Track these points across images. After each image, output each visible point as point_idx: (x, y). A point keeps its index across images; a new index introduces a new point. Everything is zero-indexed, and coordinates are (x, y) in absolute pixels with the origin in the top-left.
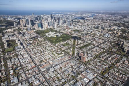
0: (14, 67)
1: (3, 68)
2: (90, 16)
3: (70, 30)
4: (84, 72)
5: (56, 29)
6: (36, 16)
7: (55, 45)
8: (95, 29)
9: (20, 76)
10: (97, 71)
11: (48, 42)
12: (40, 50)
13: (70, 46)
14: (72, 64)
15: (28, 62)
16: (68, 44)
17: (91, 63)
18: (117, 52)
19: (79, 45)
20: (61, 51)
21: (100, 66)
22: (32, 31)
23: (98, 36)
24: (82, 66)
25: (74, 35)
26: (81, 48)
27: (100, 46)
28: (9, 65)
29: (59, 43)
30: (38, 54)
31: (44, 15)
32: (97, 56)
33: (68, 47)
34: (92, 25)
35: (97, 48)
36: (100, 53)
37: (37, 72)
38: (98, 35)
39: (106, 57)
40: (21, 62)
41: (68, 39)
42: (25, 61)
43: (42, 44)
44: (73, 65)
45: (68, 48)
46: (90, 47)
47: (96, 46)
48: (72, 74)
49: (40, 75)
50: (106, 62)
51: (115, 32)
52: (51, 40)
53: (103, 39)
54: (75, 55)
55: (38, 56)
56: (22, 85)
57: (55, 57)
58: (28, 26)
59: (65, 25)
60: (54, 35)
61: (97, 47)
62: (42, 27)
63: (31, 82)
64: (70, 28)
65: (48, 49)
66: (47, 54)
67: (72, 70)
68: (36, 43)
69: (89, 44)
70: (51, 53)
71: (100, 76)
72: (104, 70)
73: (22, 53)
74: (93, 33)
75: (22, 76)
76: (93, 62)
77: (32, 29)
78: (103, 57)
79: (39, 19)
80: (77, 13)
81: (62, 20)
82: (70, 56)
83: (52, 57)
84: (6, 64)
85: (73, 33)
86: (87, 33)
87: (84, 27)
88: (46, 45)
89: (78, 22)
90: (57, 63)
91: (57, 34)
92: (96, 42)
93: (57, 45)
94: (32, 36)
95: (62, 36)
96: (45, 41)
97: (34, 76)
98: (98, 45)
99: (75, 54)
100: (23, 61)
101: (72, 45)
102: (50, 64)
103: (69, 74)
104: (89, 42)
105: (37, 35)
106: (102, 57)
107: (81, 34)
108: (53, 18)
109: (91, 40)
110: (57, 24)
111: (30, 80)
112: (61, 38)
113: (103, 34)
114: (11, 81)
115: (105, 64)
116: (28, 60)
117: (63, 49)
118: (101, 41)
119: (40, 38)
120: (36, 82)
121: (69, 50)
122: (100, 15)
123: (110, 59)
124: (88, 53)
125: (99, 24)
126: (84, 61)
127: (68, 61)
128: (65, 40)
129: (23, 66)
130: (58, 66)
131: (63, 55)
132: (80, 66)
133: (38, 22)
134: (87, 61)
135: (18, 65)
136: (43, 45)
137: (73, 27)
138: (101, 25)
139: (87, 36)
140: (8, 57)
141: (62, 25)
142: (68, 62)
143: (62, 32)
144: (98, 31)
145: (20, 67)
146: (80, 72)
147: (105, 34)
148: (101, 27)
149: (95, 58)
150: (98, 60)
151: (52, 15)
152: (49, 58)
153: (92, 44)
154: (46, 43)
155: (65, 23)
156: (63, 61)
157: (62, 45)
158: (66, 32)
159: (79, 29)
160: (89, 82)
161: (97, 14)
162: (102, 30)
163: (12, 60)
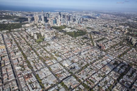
0: (53, 51)
1: (45, 52)
4: (106, 56)
5: (69, 26)
7: (76, 38)
8: (105, 28)
11: (68, 36)
13: (89, 40)
14: (95, 51)
16: (86, 38)
17: (109, 51)
18: (127, 45)
19: (96, 39)
20: (83, 42)
23: (109, 33)
25: (88, 31)
26: (98, 41)
27: (113, 40)
32: (112, 47)
34: (101, 24)
35: (111, 42)
36: (114, 45)
39: (119, 48)
41: (84, 34)
42: (59, 48)
43: (65, 37)
45: (87, 41)
46: (104, 41)
47: (109, 40)
51: (123, 30)
52: (70, 34)
54: (95, 46)
55: (66, 45)
56: (66, 61)
57: (80, 46)
60: (71, 31)
62: (57, 25)
63: (71, 60)
64: (82, 25)
65: (72, 41)
66: (72, 44)
67: (97, 54)
68: (59, 36)
69: (103, 39)
70: (75, 43)
72: (119, 55)
73: (53, 43)
75: (62, 57)
78: (117, 48)
82: (92, 46)
83: (78, 46)
84: (45, 49)
85: (86, 29)
86: (99, 30)
87: (94, 25)
88: (68, 38)
89: (87, 21)
90: (84, 50)
91: (73, 30)
92: (109, 37)
93: (77, 38)
94: (52, 31)
95: (79, 32)
96: (65, 35)
98: (111, 40)
104: (102, 37)
105: (56, 30)
107: (94, 31)
109: (104, 36)
111: (69, 59)
113: (113, 32)
115: (120, 52)
118: (112, 37)
119: (60, 33)
121: (89, 42)
123: (123, 49)
125: (107, 24)
129: (59, 51)
130: (85, 52)
131: (86, 45)
134: (106, 49)
135: (55, 50)
137: (84, 25)
140: (43, 45)
141: (74, 23)
142: (92, 50)
143: (76, 28)
144: (108, 29)
145: (57, 52)
146: (103, 55)
147: (115, 32)
148: (110, 26)
150: (114, 50)
153: (105, 39)
156: (88, 49)
157: (82, 38)
158: (80, 28)
159: (90, 27)
160: (111, 61)
161: (102, 14)
162: (111, 28)
163: (48, 47)
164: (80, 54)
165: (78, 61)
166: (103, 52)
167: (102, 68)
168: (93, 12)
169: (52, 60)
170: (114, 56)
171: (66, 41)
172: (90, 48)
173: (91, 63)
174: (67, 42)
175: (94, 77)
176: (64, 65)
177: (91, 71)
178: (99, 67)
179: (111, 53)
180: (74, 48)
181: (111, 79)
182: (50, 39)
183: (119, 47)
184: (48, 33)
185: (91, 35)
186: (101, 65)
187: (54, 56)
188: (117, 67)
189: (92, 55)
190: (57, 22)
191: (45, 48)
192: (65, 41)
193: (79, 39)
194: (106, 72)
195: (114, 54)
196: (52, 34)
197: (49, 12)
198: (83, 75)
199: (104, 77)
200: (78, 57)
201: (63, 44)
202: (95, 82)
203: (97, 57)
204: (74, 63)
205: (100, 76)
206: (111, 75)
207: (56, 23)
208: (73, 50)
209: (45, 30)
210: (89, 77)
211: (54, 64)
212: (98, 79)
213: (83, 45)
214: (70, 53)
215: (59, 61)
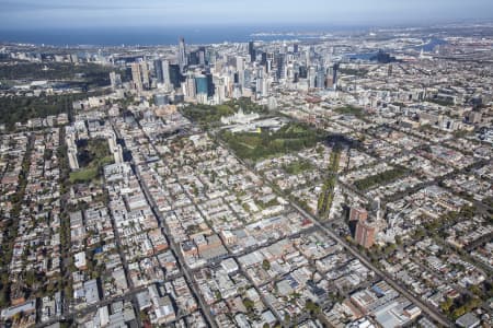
0: (93, 242)
1: (56, 241)
2: (419, 48)
3: (319, 109)
4: (362, 294)
5: (263, 102)
6: (194, 48)
7: (253, 166)
8: (436, 106)
9: (109, 279)
10: (424, 297)
11: (225, 152)
12: (193, 185)
13: (316, 174)
15: (141, 225)
17: (399, 256)
19: (354, 173)
20: (273, 191)
21: (442, 273)
22: (173, 108)
23: (448, 137)
24: (357, 266)
25: (335, 128)
27: (449, 183)
28: (76, 233)
29: (270, 161)
30: (182, 201)
31: (226, 44)
32: (431, 229)
33: (307, 177)
34: (424, 86)
35: (436, 192)
36: (450, 213)
37: (169, 268)
38: (445, 133)
39: (475, 236)
40: (118, 225)
41: (307, 145)
42: (132, 224)
43: (202, 161)
44: (318, 255)
45: (304, 182)
46: (400, 184)
47: (432, 179)
48: (307, 294)
49: (180, 282)
50: (473, 261)
53: (471, 154)
54: (331, 216)
55: (182, 207)
56: (110, 313)
57: (247, 215)
58: (159, 85)
59: (303, 86)
60: (253, 126)
61: (435, 187)
62: (211, 91)
63: (142, 308)
65: (225, 181)
66: (215, 202)
67: (312, 277)
68: (182, 153)
69: (399, 172)
70: (233, 198)
71: (435, 322)
72: (458, 295)
73: (125, 191)
74: (424, 122)
75: (113, 280)
76: (409, 250)
77: (172, 97)
78: (459, 235)
79: (202, 61)
80: (363, 35)
81: (291, 65)
82: (312, 215)
83: (235, 214)
84: (65, 229)
85: (333, 118)
86: (397, 123)
87: (384, 97)
88: (218, 163)
89: (362, 73)
90: (250, 242)
91: (266, 123)
92: (434, 163)
93: (260, 165)
95: (288, 130)
96: (214, 148)
97: (158, 285)
98: (443, 178)
99: (333, 210)
100: (126, 223)
101: (322, 171)
102: (223, 244)
103: (294, 294)
104: (398, 162)
105: (189, 123)
106: (457, 232)
107: (366, 126)
108: (259, 57)
109: (409, 153)
110: (271, 80)
111: (140, 296)
112: (280, 141)
113: (472, 128)
114: (75, 295)
115: (469, 266)
116: (142, 219)
117: (283, 186)
118: (457, 160)
119: (198, 136)
120: (163, 312)
121: (306, 191)
122: (470, 40)
124: (389, 210)
125: (459, 84)
126: (368, 246)
127: (298, 235)
128: (296, 148)
129: (123, 242)
130: (255, 253)
131: (279, 209)
132: (348, 262)
133: (199, 74)
134: (382, 244)
135: (105, 235)
136: (206, 163)
137: (335, 95)
138: (466, 88)
139: (394, 134)
140: (75, 201)
141: (292, 86)
142: (298, 241)
143: (287, 113)
144: (448, 113)
145: (113, 245)
146: (345, 288)
147: (482, 130)
148: (467, 98)
149: (418, 236)
150: (435, 248)
151: (256, 44)
152: (225, 220)
153: (411, 172)
154: (220, 155)
155: (305, 77)
156: (277, 236)
157: (282, 168)
158: (304, 113)
159: (363, 102)
161: (454, 39)
162: (469, 109)
163: (88, 215)
164: (214, 265)
171: (198, 183)
172: (296, 231)
183: (475, 229)
187: (74, 275)
189: (276, 283)
191: (75, 216)
192: (190, 180)
193: (268, 174)
195: (423, 282)
213: (267, 212)
215: (77, 307)
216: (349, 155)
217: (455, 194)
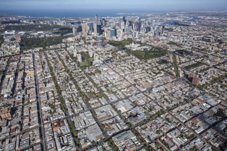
0: (104, 84)
1: (91, 84)
3: (161, 43)
4: (201, 97)
5: (138, 40)
7: (146, 62)
8: (205, 42)
11: (134, 57)
12: (128, 67)
13: (170, 64)
14: (179, 86)
15: (117, 79)
16: (164, 62)
17: (208, 87)
19: (183, 64)
20: (158, 69)
21: (224, 92)
23: (213, 53)
25: (170, 49)
26: (187, 68)
28: (96, 82)
30: (127, 72)
32: (215, 80)
33: (167, 65)
34: (198, 35)
35: (215, 70)
36: (221, 76)
38: (212, 51)
40: (109, 79)
41: (163, 55)
42: (114, 79)
43: (127, 60)
44: (182, 87)
45: (167, 67)
47: (211, 66)
52: (137, 54)
54: (181, 77)
55: (128, 74)
56: (124, 102)
57: (152, 76)
58: (93, 33)
59: (151, 34)
60: (140, 48)
61: (214, 68)
63: (133, 101)
64: (160, 39)
65: (139, 66)
66: (139, 73)
67: (183, 93)
68: (118, 57)
70: (144, 71)
73: (105, 69)
74: (203, 47)
75: (118, 94)
76: (211, 86)
82: (174, 76)
83: (148, 76)
84: (91, 80)
85: (168, 46)
86: (193, 48)
87: (184, 39)
88: (133, 60)
89: (171, 30)
90: (158, 84)
91: (144, 47)
92: (210, 61)
93: (149, 61)
94: (107, 49)
95: (153, 50)
96: (129, 56)
98: (216, 65)
99: (181, 75)
101: (172, 63)
103: (179, 97)
104: (198, 60)
105: (114, 47)
106: (225, 81)
107: (182, 49)
109: (201, 58)
111: (130, 98)
112: (152, 54)
113: (220, 50)
114: (109, 98)
117: (160, 68)
118: (218, 60)
119: (120, 52)
121: (169, 69)
124: (200, 75)
125: (210, 34)
126: (197, 85)
127: (173, 82)
128: (159, 56)
129: (114, 84)
130: (161, 87)
131: (162, 74)
132: (193, 89)
134: (201, 85)
135: (107, 82)
136: (129, 60)
137: (164, 38)
138: (214, 36)
140: (90, 72)
141: (146, 34)
142: (174, 84)
143: (149, 44)
144: (210, 45)
146: (194, 96)
147: (225, 50)
148: (215, 40)
149: (213, 82)
150: (219, 85)
152: (145, 78)
153: (204, 64)
154: (132, 58)
155: (149, 31)
156: (166, 82)
157: (157, 62)
158: (156, 44)
159: (176, 41)
160: (210, 108)
161: (202, 17)
162: (218, 43)
163: (96, 76)
164: (150, 90)
165: (144, 103)
166: (195, 90)
167: (189, 120)
168: (185, 14)
169: (100, 99)
170: (218, 98)
171: (129, 67)
172: (171, 81)
173: (170, 110)
174: (129, 69)
175: (170, 137)
176: (118, 109)
177: (167, 124)
178: (184, 119)
179: (211, 92)
180: (141, 79)
181: (206, 144)
182: (102, 62)
184: (100, 53)
185: (175, 56)
186: (187, 114)
187: (104, 93)
188: (222, 120)
189: (172, 94)
190: (118, 33)
191: (92, 77)
192: (127, 66)
193: (153, 64)
194: (197, 129)
195: (219, 94)
196: (106, 54)
197: (108, 17)
198: (151, 130)
199: (192, 138)
200: (146, 95)
201: (123, 71)
202: (171, 147)
203: (183, 97)
204: (137, 107)
205: (184, 135)
206: (206, 137)
207: (116, 35)
208: (138, 82)
209: (95, 47)
210: (161, 136)
211: (102, 105)
212: (178, 141)
213: (159, 75)
214: (132, 88)
215: (112, 101)
216: (180, 59)
217: (221, 70)
